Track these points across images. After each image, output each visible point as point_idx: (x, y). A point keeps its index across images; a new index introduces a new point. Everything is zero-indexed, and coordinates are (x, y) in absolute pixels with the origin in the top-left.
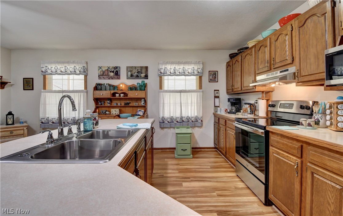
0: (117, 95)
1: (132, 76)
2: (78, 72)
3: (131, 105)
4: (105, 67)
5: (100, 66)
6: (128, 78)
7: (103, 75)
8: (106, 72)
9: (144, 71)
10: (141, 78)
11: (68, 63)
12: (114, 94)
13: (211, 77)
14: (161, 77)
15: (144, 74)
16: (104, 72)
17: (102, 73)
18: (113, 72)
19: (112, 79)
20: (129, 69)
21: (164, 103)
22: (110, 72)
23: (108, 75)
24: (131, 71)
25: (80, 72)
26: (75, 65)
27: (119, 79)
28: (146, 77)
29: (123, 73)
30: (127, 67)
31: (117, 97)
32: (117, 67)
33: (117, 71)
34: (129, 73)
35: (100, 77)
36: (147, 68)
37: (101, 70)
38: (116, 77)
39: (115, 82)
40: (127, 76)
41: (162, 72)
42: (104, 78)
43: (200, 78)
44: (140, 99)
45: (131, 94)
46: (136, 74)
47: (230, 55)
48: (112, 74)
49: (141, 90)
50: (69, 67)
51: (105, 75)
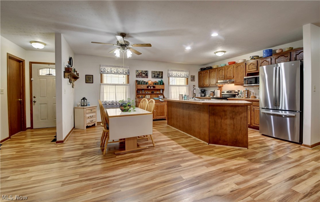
0: (149, 87)
1: (154, 76)
2: (125, 73)
3: (154, 93)
4: (140, 71)
5: (137, 70)
6: (152, 78)
7: (139, 75)
8: (141, 74)
9: (161, 74)
10: (160, 78)
11: (119, 67)
12: (148, 87)
13: (192, 79)
14: (169, 78)
15: (161, 76)
16: (139, 74)
17: (138, 74)
18: (144, 74)
19: (144, 78)
20: (153, 73)
21: (171, 92)
22: (143, 74)
23: (142, 75)
24: (154, 74)
25: (126, 73)
26: (123, 68)
27: (148, 78)
28: (162, 77)
29: (150, 75)
30: (152, 72)
31: (149, 88)
32: (147, 71)
33: (146, 73)
34: (153, 75)
35: (137, 76)
36: (162, 72)
37: (138, 72)
38: (146, 77)
39: (145, 80)
40: (152, 76)
41: (171, 75)
42: (139, 77)
43: (187, 79)
44: (160, 90)
45: (158, 87)
46: (157, 75)
47: (201, 69)
48: (144, 75)
49: (160, 84)
50: (119, 70)
51: (140, 75)
